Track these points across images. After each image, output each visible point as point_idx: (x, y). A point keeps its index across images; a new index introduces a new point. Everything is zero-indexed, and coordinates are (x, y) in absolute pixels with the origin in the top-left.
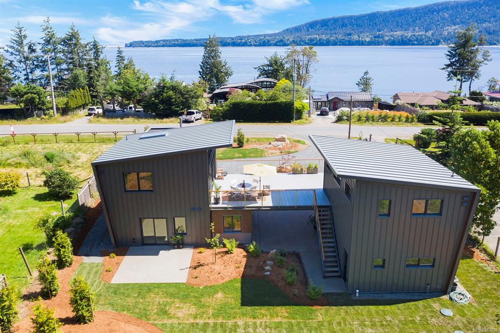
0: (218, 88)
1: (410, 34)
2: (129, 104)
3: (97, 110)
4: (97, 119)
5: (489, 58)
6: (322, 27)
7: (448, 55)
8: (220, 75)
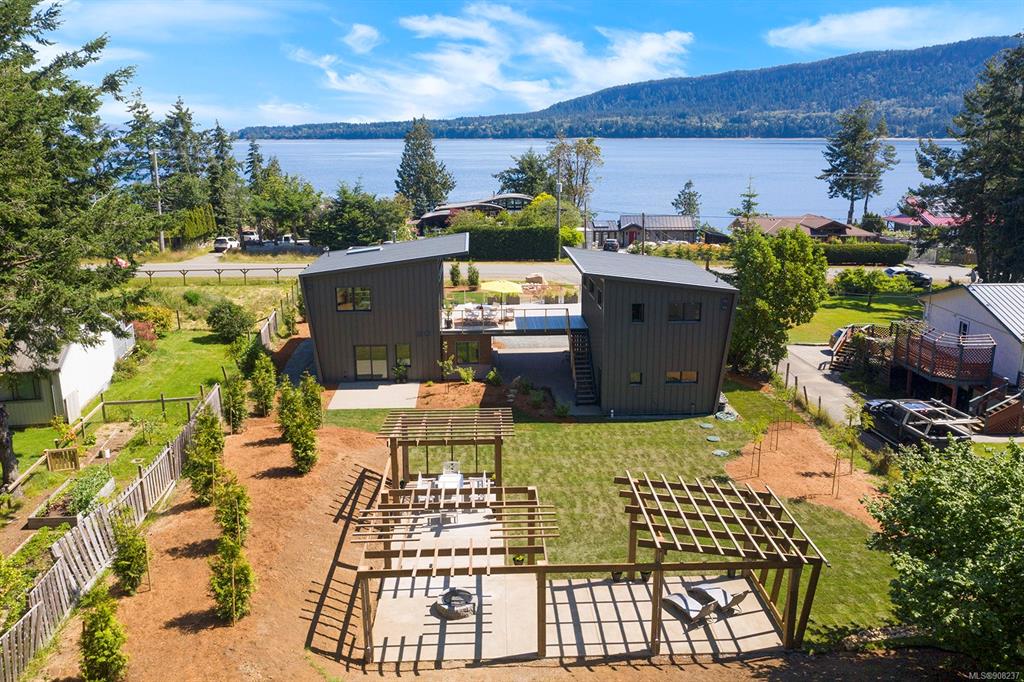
0: (429, 211)
1: (801, 116)
2: (283, 233)
3: (230, 243)
4: (235, 256)
5: (895, 159)
6: (628, 100)
7: (827, 154)
8: (433, 188)
